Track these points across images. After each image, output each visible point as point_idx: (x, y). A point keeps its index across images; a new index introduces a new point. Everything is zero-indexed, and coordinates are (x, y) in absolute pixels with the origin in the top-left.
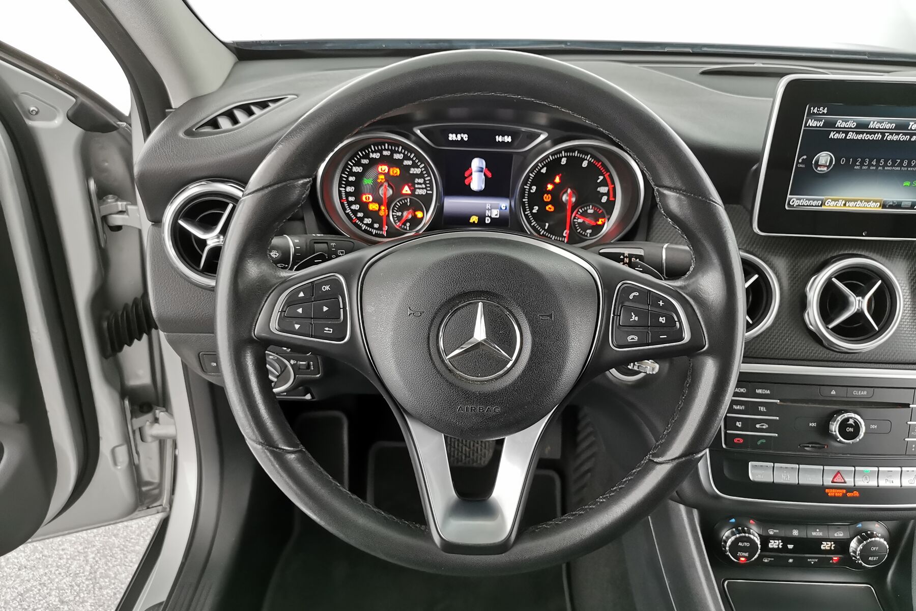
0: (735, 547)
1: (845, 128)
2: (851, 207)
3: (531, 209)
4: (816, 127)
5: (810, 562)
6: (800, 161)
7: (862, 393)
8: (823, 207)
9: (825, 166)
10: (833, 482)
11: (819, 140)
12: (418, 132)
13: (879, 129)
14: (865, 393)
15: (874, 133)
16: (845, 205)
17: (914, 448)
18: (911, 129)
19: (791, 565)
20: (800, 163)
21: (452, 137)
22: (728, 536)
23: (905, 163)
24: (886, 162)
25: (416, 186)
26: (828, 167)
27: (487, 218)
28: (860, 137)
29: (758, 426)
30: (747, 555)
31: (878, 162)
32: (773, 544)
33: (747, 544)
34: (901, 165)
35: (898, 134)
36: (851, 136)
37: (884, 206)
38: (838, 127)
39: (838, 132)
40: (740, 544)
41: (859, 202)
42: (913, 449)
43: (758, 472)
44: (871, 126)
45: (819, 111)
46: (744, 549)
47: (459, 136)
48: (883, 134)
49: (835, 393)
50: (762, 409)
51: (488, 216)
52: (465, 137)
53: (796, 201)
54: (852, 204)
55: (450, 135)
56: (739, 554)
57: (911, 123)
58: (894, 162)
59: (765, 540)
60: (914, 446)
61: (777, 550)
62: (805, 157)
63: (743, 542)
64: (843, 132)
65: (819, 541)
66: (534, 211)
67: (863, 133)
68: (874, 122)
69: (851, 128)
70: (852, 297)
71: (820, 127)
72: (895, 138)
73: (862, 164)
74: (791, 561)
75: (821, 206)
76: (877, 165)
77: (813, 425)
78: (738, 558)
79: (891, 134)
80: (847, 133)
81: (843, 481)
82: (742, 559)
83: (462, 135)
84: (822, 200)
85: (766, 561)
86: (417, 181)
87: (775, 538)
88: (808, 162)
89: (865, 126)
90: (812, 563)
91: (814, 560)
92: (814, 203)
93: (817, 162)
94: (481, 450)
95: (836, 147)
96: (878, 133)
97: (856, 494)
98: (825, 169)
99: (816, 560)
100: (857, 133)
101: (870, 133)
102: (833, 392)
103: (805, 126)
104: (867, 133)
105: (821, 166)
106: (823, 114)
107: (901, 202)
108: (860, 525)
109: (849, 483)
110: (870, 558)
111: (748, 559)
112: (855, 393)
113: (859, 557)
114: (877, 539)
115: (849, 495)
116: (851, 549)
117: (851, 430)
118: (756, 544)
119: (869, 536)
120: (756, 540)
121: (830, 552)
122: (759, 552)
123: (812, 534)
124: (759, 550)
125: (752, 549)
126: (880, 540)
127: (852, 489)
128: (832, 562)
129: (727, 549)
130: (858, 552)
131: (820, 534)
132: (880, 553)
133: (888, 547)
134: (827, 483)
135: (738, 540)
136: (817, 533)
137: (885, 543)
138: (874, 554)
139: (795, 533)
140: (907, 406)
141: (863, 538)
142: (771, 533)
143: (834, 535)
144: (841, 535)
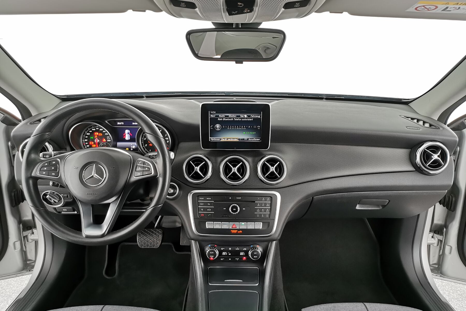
0: (209, 254)
1: (222, 117)
2: (229, 140)
3: (145, 145)
4: (213, 117)
5: (237, 260)
6: (211, 127)
8: (221, 141)
9: (219, 128)
10: (232, 227)
11: (215, 121)
12: (107, 122)
13: (232, 117)
14: (240, 198)
15: (231, 118)
16: (227, 140)
18: (241, 117)
19: (230, 261)
20: (211, 128)
21: (119, 123)
22: (208, 250)
23: (242, 127)
24: (236, 126)
25: (107, 139)
26: (220, 128)
27: (131, 149)
28: (227, 119)
29: (208, 210)
30: (213, 256)
31: (234, 127)
32: (224, 253)
33: (213, 253)
34: (241, 127)
35: (238, 118)
36: (224, 119)
37: (239, 140)
38: (220, 117)
39: (220, 118)
40: (210, 253)
41: (231, 139)
43: (209, 225)
44: (229, 116)
45: (213, 112)
46: (212, 255)
47: (121, 123)
48: (233, 119)
50: (209, 204)
51: (132, 148)
52: (123, 123)
53: (212, 139)
54: (229, 139)
55: (118, 123)
56: (211, 256)
57: (241, 115)
58: (239, 127)
59: (220, 252)
60: (258, 215)
61: (225, 255)
62: (212, 126)
63: (211, 252)
64: (222, 118)
65: (239, 251)
66: (146, 146)
67: (228, 118)
68: (230, 115)
69: (224, 117)
70: (233, 168)
71: (214, 117)
72: (237, 120)
73: (229, 127)
74: (230, 259)
75: (220, 140)
76: (234, 128)
77: (225, 209)
78: (211, 257)
79: (236, 118)
80: (223, 119)
81: (235, 227)
82: (212, 258)
83: (122, 123)
84: (220, 138)
85: (222, 260)
86: (107, 137)
87: (224, 251)
88: (213, 127)
89: (228, 116)
92: (218, 139)
93: (216, 127)
94: (156, 241)
95: (221, 123)
96: (232, 118)
97: (241, 232)
98: (219, 129)
99: (239, 259)
100: (226, 118)
101: (230, 118)
102: (230, 198)
103: (210, 117)
104: (229, 118)
105: (217, 128)
106: (215, 113)
107: (244, 138)
108: (252, 246)
109: (238, 228)
110: (254, 257)
111: (214, 258)
112: (237, 198)
113: (251, 256)
114: (256, 250)
115: (238, 232)
116: (249, 254)
117: (235, 209)
118: (216, 252)
119: (254, 249)
120: (216, 251)
121: (243, 256)
122: (217, 256)
123: (236, 249)
124: (217, 255)
125: (215, 254)
126: (257, 250)
127: (239, 230)
128: (244, 259)
129: (207, 255)
130: (250, 255)
131: (239, 249)
132: (258, 255)
133: (260, 253)
134: (231, 228)
135: (210, 251)
136: (238, 249)
137: (259, 251)
138: (255, 255)
139: (230, 249)
140: (254, 202)
141: (252, 250)
142: (222, 249)
143: (244, 249)
144: (246, 249)
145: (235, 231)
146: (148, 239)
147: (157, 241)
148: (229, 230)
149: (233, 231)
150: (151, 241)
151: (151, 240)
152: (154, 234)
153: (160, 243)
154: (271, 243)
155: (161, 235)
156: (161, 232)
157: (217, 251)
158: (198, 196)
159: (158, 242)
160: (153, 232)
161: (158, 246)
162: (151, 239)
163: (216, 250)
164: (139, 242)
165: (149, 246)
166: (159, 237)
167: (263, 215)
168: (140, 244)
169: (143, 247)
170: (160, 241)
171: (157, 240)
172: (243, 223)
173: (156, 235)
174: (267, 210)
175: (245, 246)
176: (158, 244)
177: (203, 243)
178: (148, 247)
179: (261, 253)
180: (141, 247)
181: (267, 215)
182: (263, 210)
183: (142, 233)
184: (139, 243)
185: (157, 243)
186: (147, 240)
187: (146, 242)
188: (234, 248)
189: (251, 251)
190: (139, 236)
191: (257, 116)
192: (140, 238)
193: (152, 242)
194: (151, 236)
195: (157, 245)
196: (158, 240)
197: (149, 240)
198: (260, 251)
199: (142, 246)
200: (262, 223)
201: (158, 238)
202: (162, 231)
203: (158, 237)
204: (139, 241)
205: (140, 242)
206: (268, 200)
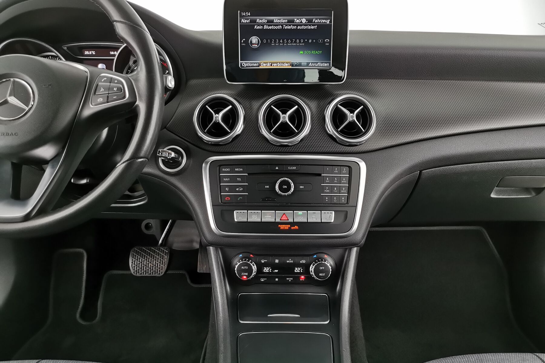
0: (240, 270)
1: (261, 23)
2: (275, 66)
4: (246, 23)
5: (288, 280)
6: (242, 42)
7: (293, 168)
8: (260, 67)
9: (256, 44)
10: (280, 220)
11: (249, 30)
12: (66, 49)
13: (279, 23)
14: (295, 168)
15: (278, 25)
16: (271, 65)
18: (296, 23)
19: (277, 283)
21: (87, 53)
22: (237, 264)
23: (298, 41)
24: (287, 41)
26: (258, 44)
28: (270, 27)
29: (237, 189)
30: (247, 274)
31: (283, 41)
32: (266, 270)
33: (246, 268)
34: (295, 42)
35: (290, 25)
36: (265, 27)
37: (292, 66)
38: (258, 23)
39: (259, 25)
40: (242, 268)
41: (278, 64)
42: (327, 200)
43: (239, 216)
44: (275, 21)
45: (246, 14)
46: (245, 271)
47: (90, 52)
48: (282, 26)
49: (278, 168)
50: (239, 179)
52: (94, 53)
53: (245, 64)
54: (275, 64)
56: (243, 274)
57: (295, 19)
58: (292, 41)
59: (260, 267)
60: (327, 198)
61: (269, 273)
62: (244, 40)
63: (244, 266)
64: (261, 25)
65: (293, 266)
67: (272, 25)
68: (276, 19)
69: (265, 23)
70: (282, 116)
71: (248, 23)
72: (289, 27)
73: (275, 42)
74: (277, 280)
75: (259, 66)
76: (283, 43)
77: (267, 187)
78: (242, 276)
79: (287, 25)
80: (263, 26)
81: (287, 219)
82: (245, 277)
83: (92, 52)
84: (259, 63)
85: (262, 280)
87: (265, 264)
88: (246, 42)
89: (272, 21)
90: (290, 281)
91: (290, 279)
92: (255, 65)
93: (251, 42)
95: (260, 33)
96: (280, 25)
97: (296, 227)
98: (256, 46)
99: (292, 279)
100: (269, 25)
101: (276, 25)
102: (277, 168)
103: (240, 22)
104: (274, 25)
105: (253, 44)
106: (248, 16)
107: (301, 63)
108: (315, 256)
109: (291, 220)
110: (320, 274)
111: (248, 276)
112: (289, 168)
113: (313, 274)
114: (324, 262)
115: (292, 228)
116: (310, 270)
117: (286, 187)
118: (251, 267)
119: (319, 261)
120: (251, 265)
121: (300, 273)
122: (254, 273)
123: (288, 262)
124: (254, 271)
125: (250, 271)
126: (325, 263)
127: (293, 224)
128: (301, 280)
129: (236, 271)
130: (313, 271)
131: (292, 262)
132: (326, 271)
133: (330, 267)
134: (278, 220)
135: (241, 265)
136: (290, 261)
137: (328, 265)
138: (322, 272)
139: (277, 261)
140: (320, 175)
141: (316, 263)
142: (263, 262)
143: (301, 262)
144: (304, 262)
145: (287, 227)
146: (147, 263)
147: (161, 265)
148: (275, 224)
149: (282, 227)
150: (152, 265)
151: (151, 263)
152: (156, 255)
153: (165, 267)
154: (349, 251)
155: (167, 256)
156: (167, 251)
157: (254, 265)
158: (220, 166)
159: (162, 267)
160: (154, 252)
161: (163, 273)
162: (152, 263)
163: (251, 263)
164: (132, 266)
165: (148, 273)
166: (164, 258)
167: (335, 198)
168: (134, 270)
169: (138, 275)
170: (166, 266)
171: (160, 263)
172: (300, 213)
173: (160, 256)
174: (343, 190)
175: (303, 256)
176: (162, 270)
177: (229, 251)
178: (147, 275)
179: (331, 269)
180: (135, 275)
181: (343, 198)
182: (335, 189)
183: (137, 253)
184: (132, 268)
185: (161, 268)
186: (145, 264)
187: (144, 267)
188: (283, 259)
189: (313, 265)
190: (133, 257)
191: (324, 21)
192: (134, 260)
193: (153, 266)
194: (151, 257)
195: (161, 271)
196: (162, 264)
197: (148, 264)
198: (331, 265)
199: (138, 274)
200: (334, 212)
201: (162, 260)
202: (169, 250)
203: (163, 259)
204: (133, 265)
205: (134, 267)
206: (345, 171)
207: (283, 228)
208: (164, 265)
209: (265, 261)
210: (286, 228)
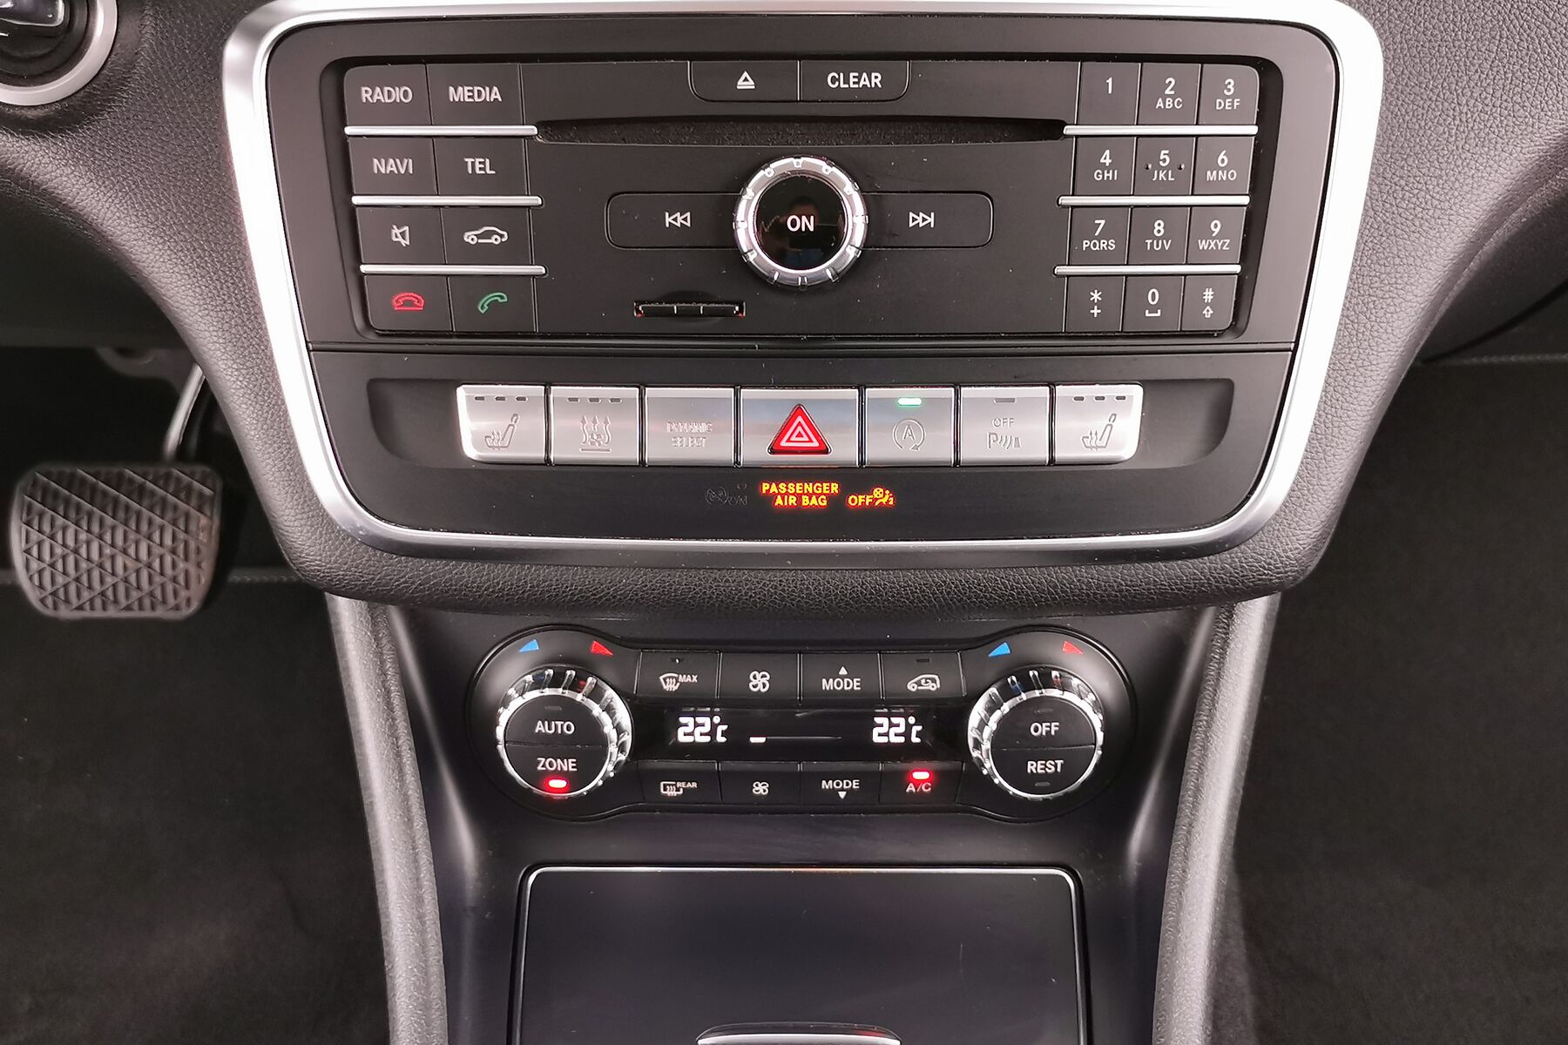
0: (527, 745)
5: (835, 792)
7: (864, 81)
10: (774, 449)
14: (876, 78)
17: (1099, 305)
19: (761, 808)
22: (508, 699)
29: (470, 237)
30: (569, 765)
32: (693, 730)
33: (567, 728)
40: (539, 728)
42: (1096, 311)
43: (490, 423)
46: (556, 746)
49: (750, 84)
50: (478, 165)
56: (543, 764)
59: (653, 718)
60: (1096, 296)
61: (709, 750)
63: (550, 718)
65: (860, 710)
74: (761, 789)
77: (680, 219)
78: (538, 777)
81: (816, 444)
82: (558, 783)
85: (671, 792)
87: (688, 702)
90: (842, 795)
91: (844, 784)
94: (174, 565)
97: (880, 496)
99: (855, 784)
102: (746, 83)
108: (1003, 649)
109: (843, 451)
110: (1032, 767)
111: (575, 780)
112: (836, 80)
113: (989, 764)
114: (1055, 693)
115: (857, 500)
116: (972, 734)
117: (806, 223)
118: (596, 725)
119: (1028, 685)
120: (596, 710)
121: (904, 752)
122: (615, 756)
123: (828, 685)
124: (613, 749)
125: (589, 743)
126: (1068, 696)
127: (859, 476)
128: (911, 788)
129: (501, 747)
130: (986, 745)
131: (855, 684)
132: (1069, 745)
133: (1097, 720)
134: (756, 451)
135: (531, 712)
136: (841, 682)
137: (1086, 706)
138: (1044, 748)
139: (759, 682)
140: (1052, 129)
141: (1007, 693)
142: (670, 686)
143: (912, 686)
144: (932, 687)
145: (815, 496)
146: (108, 551)
147: (181, 565)
148: (737, 475)
149: (785, 495)
150: (130, 564)
151: (125, 552)
152: (151, 509)
153: (202, 578)
154: (1216, 620)
155: (211, 518)
156: (207, 491)
157: (609, 710)
158: (340, 67)
159: (187, 573)
160: (140, 493)
161: (195, 605)
162: (132, 551)
163: (596, 695)
164: (27, 567)
165: (116, 601)
166: (193, 527)
167: (1153, 296)
168: (41, 586)
169: (65, 613)
170: (207, 567)
171: (173, 551)
172: (909, 398)
173: (169, 515)
174: (1208, 235)
175: (924, 649)
176: (187, 587)
177: (459, 625)
178: (112, 613)
179: (1105, 729)
180: (49, 612)
181: (1209, 295)
182: (1159, 227)
183: (49, 499)
184: (31, 578)
185: (181, 579)
186: (95, 555)
187: (89, 572)
188: (799, 675)
189: (992, 707)
190: (28, 523)
192: (35, 536)
193: (138, 572)
194: (126, 524)
195: (183, 594)
196: (186, 559)
197: (113, 558)
198: (1099, 706)
199: (62, 607)
200: (1136, 392)
201: (181, 536)
202: (219, 485)
203: (186, 531)
204: (34, 565)
205: (40, 572)
206: (1233, 97)
207: (793, 500)
208: (199, 565)
209: (683, 679)
210: (814, 501)
